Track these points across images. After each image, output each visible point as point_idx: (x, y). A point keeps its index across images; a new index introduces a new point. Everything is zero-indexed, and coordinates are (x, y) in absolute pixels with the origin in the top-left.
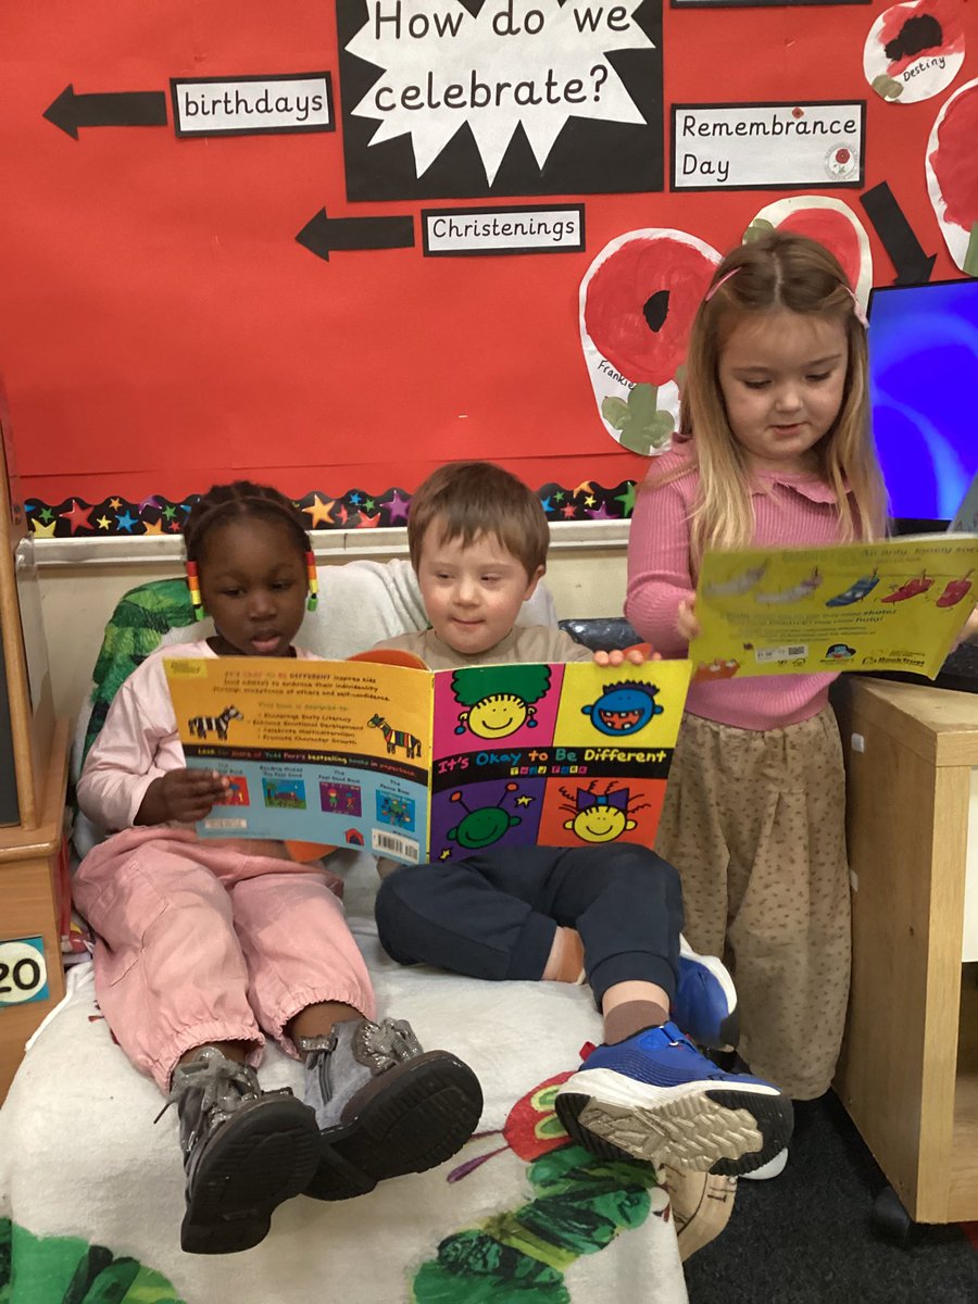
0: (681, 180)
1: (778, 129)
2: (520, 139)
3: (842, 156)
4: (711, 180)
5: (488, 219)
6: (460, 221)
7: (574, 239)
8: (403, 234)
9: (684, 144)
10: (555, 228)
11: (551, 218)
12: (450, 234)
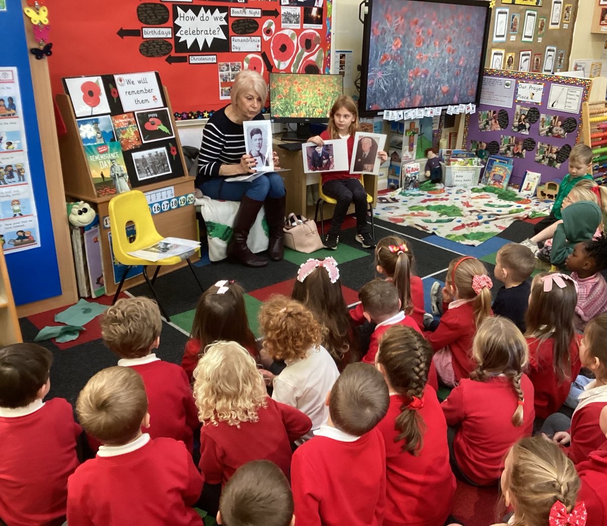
0: (233, 50)
1: (248, 41)
2: (205, 42)
3: (258, 46)
4: (237, 50)
5: (200, 57)
6: (196, 57)
7: (215, 61)
8: (185, 60)
9: (233, 43)
10: (211, 59)
11: (211, 57)
12: (194, 60)
